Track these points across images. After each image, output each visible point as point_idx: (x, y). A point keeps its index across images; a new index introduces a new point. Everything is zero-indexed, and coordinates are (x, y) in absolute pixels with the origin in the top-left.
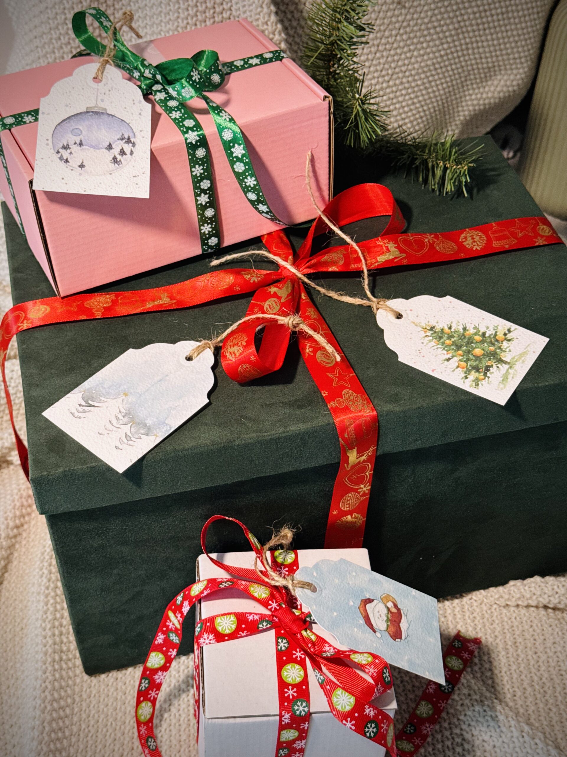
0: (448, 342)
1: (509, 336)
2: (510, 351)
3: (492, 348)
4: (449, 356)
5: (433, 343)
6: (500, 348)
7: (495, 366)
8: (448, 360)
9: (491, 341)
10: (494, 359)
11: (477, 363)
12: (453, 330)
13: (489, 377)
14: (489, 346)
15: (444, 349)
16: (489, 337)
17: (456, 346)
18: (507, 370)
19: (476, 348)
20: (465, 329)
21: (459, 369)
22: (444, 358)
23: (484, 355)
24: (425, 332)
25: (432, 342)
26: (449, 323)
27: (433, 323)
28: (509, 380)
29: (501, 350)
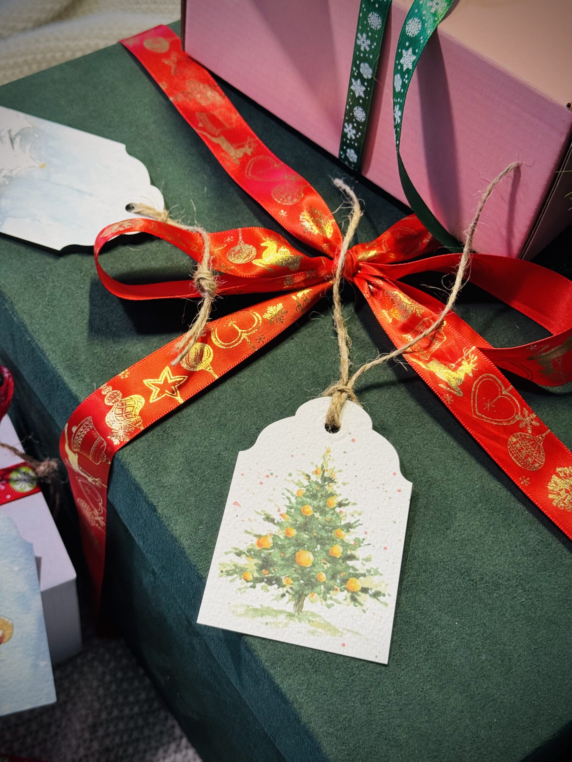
0: (309, 510)
1: (362, 597)
2: (329, 607)
3: (324, 577)
4: (277, 518)
5: (295, 489)
6: (329, 589)
7: (282, 591)
8: (269, 519)
9: (339, 572)
10: (301, 585)
11: (280, 562)
12: (338, 510)
13: (253, 587)
14: (326, 572)
15: (291, 508)
16: (348, 567)
17: (306, 524)
18: (281, 612)
19: (314, 553)
20: (349, 527)
21: (255, 540)
22: (269, 513)
23: (303, 568)
24: (316, 472)
25: (298, 488)
26: (351, 500)
27: (339, 478)
28: (259, 619)
29: (325, 593)
